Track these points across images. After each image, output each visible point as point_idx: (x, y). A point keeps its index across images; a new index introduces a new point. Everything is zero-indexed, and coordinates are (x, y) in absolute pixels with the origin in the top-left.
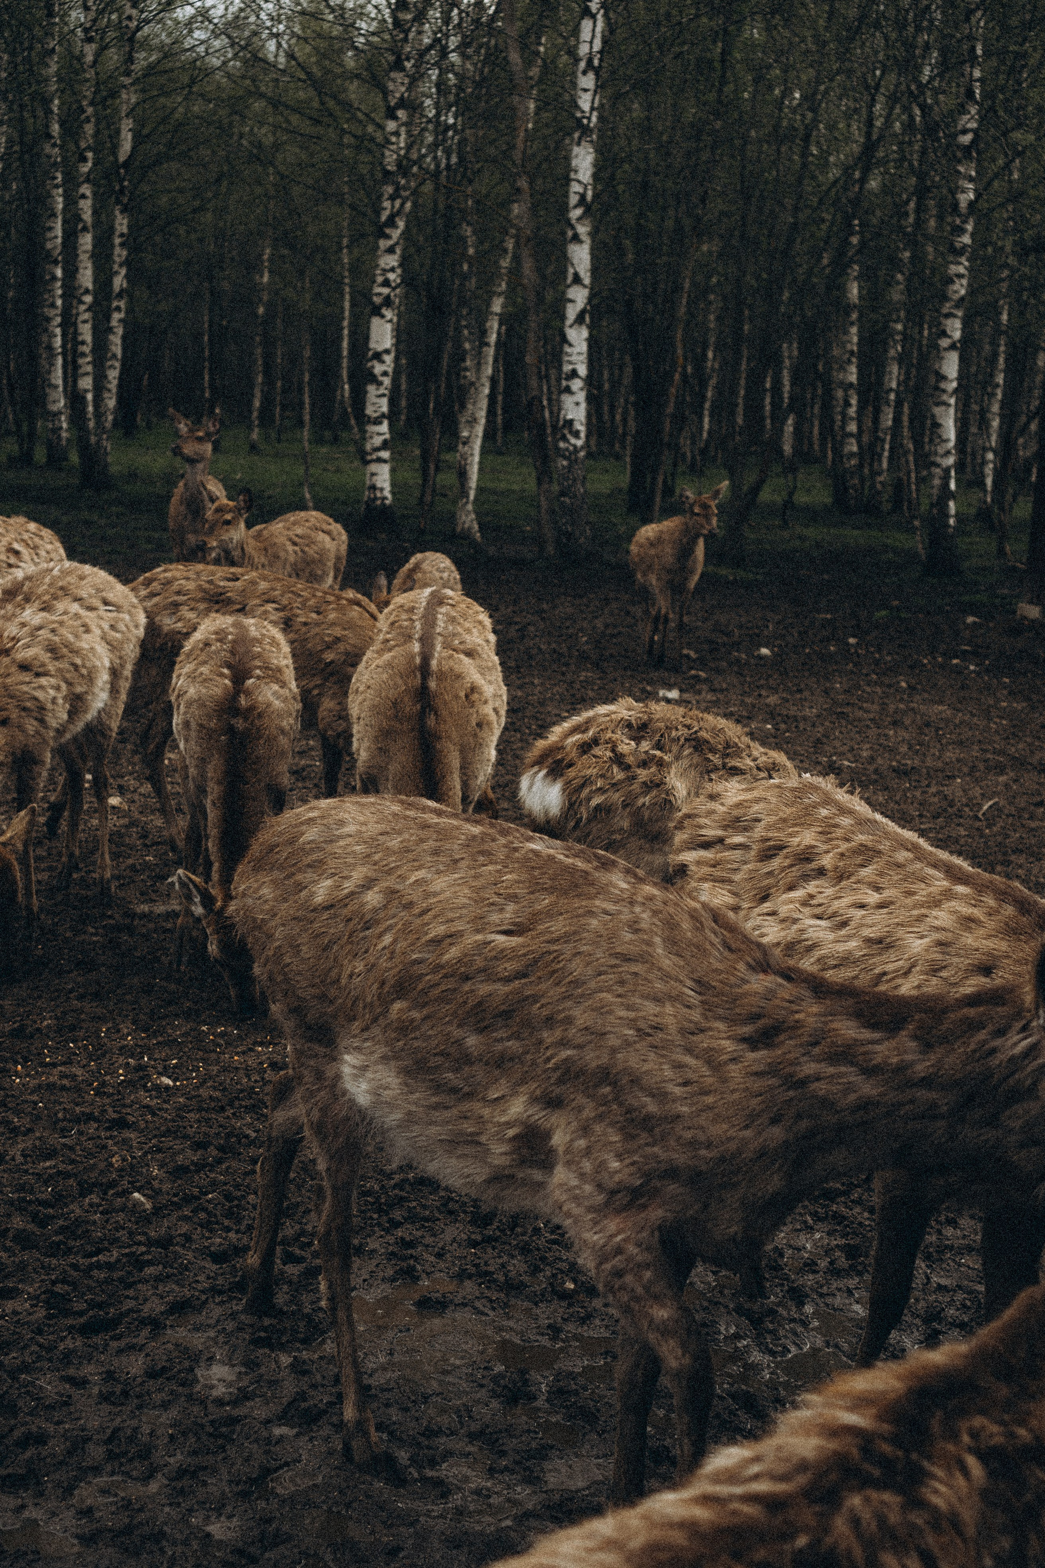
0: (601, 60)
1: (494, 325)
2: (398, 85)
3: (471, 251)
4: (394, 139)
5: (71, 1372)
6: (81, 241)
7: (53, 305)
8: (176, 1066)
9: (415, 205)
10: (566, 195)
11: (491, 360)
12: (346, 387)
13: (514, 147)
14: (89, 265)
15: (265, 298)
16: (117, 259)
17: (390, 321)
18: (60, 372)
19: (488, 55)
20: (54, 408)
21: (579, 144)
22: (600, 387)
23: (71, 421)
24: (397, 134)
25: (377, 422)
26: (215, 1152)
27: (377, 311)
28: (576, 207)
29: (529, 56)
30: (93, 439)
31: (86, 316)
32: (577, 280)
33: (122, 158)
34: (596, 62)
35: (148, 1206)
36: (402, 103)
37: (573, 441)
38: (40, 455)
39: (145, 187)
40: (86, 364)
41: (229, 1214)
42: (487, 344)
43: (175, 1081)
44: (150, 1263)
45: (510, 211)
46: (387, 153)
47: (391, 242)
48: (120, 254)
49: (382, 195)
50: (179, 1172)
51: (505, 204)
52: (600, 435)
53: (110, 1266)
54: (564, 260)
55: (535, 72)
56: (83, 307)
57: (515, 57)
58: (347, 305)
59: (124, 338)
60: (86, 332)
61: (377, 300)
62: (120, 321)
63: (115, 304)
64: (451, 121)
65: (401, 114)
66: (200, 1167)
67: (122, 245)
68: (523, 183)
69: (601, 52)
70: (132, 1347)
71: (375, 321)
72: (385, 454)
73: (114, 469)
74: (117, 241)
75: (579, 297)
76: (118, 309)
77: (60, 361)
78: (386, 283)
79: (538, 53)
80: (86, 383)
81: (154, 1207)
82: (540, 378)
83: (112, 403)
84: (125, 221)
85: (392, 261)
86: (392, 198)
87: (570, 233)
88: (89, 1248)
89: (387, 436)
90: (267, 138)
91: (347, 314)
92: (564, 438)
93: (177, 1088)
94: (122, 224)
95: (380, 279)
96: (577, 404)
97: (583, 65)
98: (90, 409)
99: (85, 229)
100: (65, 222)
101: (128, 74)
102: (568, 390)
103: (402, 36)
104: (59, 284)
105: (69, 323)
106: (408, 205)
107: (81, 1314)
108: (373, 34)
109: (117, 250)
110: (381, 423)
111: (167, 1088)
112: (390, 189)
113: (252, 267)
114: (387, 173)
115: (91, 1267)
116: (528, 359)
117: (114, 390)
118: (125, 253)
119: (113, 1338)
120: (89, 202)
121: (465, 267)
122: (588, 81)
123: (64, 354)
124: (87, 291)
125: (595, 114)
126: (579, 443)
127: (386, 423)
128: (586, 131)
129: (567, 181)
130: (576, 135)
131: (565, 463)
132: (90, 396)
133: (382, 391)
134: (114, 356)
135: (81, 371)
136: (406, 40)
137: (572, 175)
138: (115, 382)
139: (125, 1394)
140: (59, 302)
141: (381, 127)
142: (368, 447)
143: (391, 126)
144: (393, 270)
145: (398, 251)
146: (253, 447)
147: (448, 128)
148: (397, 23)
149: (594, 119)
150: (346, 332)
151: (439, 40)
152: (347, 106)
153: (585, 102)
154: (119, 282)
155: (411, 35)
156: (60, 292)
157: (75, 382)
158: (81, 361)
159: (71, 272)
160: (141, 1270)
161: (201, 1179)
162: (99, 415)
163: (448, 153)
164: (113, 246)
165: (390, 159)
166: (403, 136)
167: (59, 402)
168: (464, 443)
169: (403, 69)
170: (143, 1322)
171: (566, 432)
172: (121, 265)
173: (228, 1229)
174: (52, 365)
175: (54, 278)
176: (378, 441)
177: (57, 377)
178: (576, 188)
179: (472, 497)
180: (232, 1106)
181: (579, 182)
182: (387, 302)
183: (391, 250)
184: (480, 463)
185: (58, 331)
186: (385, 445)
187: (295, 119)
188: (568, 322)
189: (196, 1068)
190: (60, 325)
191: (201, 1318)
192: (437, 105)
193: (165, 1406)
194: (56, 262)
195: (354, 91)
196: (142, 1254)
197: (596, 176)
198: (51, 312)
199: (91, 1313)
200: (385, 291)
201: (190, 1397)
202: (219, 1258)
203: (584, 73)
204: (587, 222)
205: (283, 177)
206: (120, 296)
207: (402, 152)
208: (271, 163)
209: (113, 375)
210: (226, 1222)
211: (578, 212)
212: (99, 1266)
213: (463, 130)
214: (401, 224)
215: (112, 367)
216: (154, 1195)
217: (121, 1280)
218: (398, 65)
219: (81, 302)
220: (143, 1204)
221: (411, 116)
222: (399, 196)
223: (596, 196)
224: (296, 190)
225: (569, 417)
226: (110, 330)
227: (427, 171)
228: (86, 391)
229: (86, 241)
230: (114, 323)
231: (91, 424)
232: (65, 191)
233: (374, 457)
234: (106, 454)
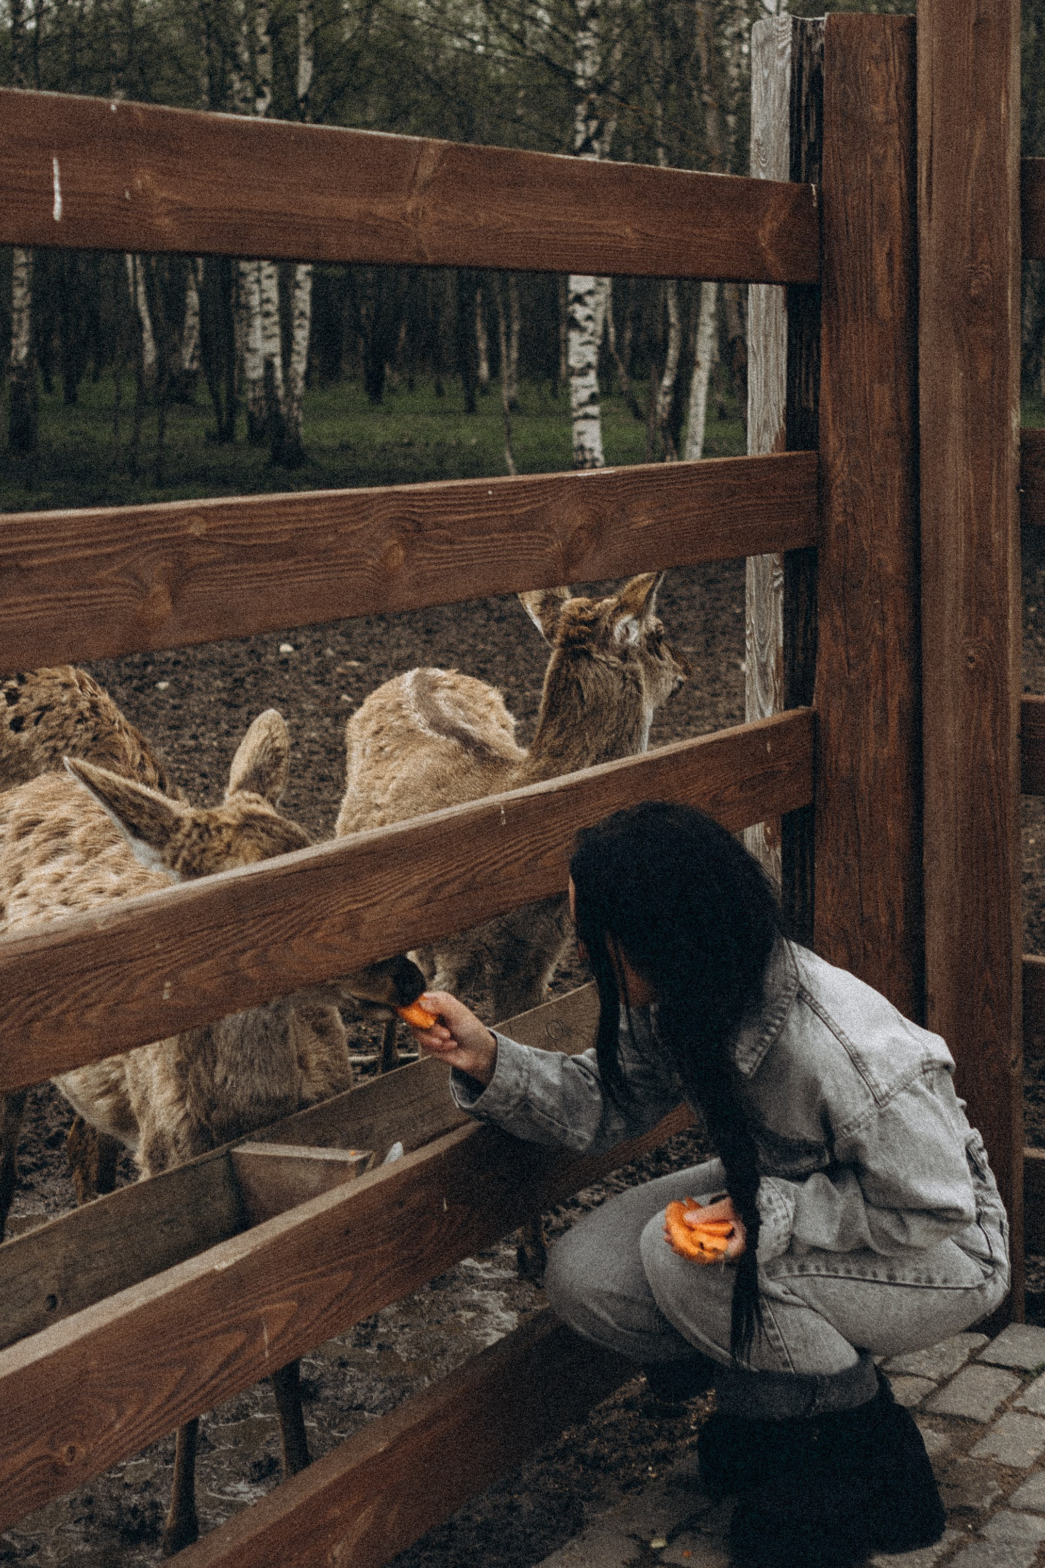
25: (583, 373)
30: (284, 409)
31: (272, 270)
33: (301, 91)
40: (272, 324)
49: (573, 115)
59: (312, 293)
60: (271, 289)
62: (306, 274)
72: (594, 410)
80: (273, 346)
83: (301, 367)
86: (587, 119)
89: (596, 389)
98: (280, 375)
110: (587, 375)
112: (582, 110)
117: (304, 353)
127: (593, 374)
132: (278, 361)
133: (587, 338)
134: (302, 314)
135: (268, 332)
138: (305, 343)
142: (573, 403)
158: (267, 321)
162: (288, 381)
167: (257, 368)
176: (584, 395)
186: (593, 399)
209: (302, 335)
214: (599, 147)
215: (300, 326)
222: (596, 117)
226: (297, 286)
228: (274, 355)
230: (300, 277)
231: (281, 392)
233: (581, 413)
234: (298, 424)
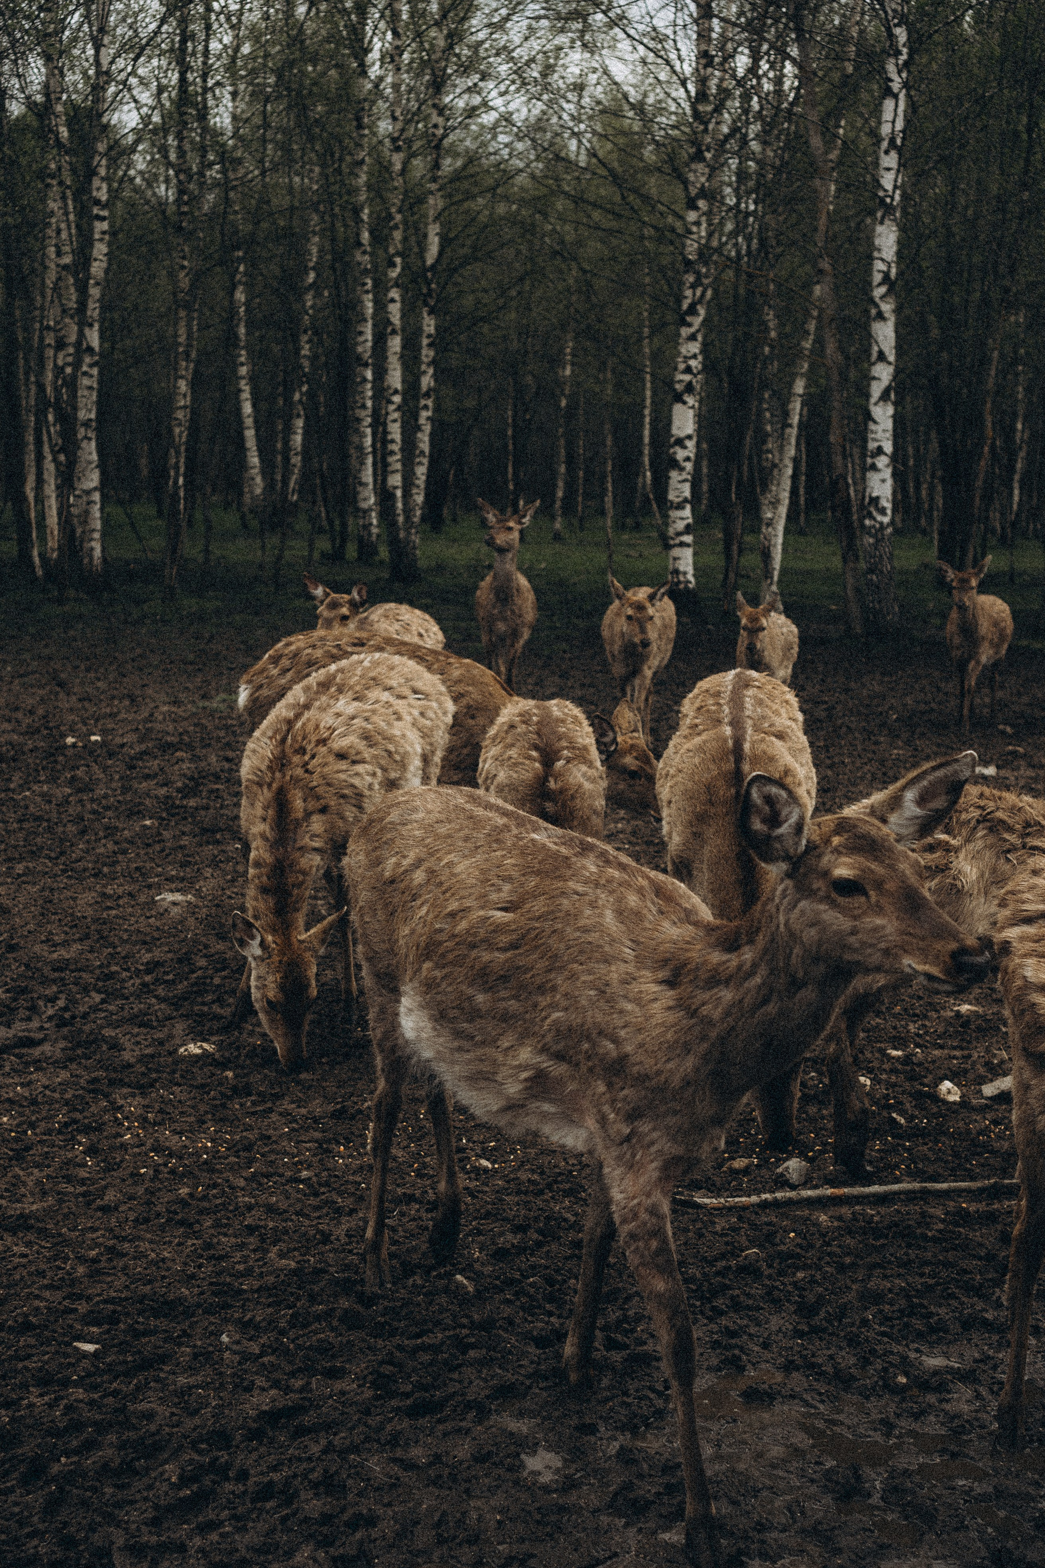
0: (904, 139)
1: (796, 406)
2: (698, 176)
3: (773, 334)
4: (694, 229)
5: (399, 1453)
6: (390, 343)
7: (364, 407)
8: (494, 1149)
9: (716, 292)
10: (870, 275)
11: (793, 441)
12: (648, 474)
13: (816, 229)
14: (399, 367)
15: (567, 392)
16: (425, 360)
17: (693, 407)
18: (370, 470)
19: (787, 142)
20: (364, 505)
21: (882, 223)
22: (905, 464)
23: (382, 516)
24: (698, 223)
25: (680, 506)
26: (535, 1236)
27: (679, 398)
28: (879, 285)
29: (829, 136)
30: (402, 535)
31: (396, 415)
32: (882, 357)
33: (429, 262)
34: (899, 142)
35: (470, 1289)
36: (703, 193)
37: (879, 518)
38: (351, 551)
39: (450, 288)
40: (395, 462)
41: (551, 1299)
42: (790, 426)
43: (493, 1163)
44: (473, 1346)
45: (811, 293)
46: (689, 242)
47: (692, 330)
48: (427, 354)
49: (681, 283)
50: (500, 1254)
51: (807, 286)
52: (906, 512)
53: (435, 1349)
54: (868, 337)
55: (834, 155)
56: (392, 407)
57: (816, 142)
58: (648, 393)
59: (431, 434)
60: (395, 431)
61: (679, 387)
62: (428, 418)
63: (423, 402)
64: (752, 207)
65: (702, 204)
66: (521, 1250)
67: (430, 345)
68: (825, 264)
69: (903, 131)
70: (459, 1430)
71: (678, 408)
72: (688, 539)
73: (422, 563)
74: (425, 342)
75: (884, 374)
76: (426, 407)
77: (370, 460)
78: (688, 370)
79: (836, 136)
80: (395, 480)
81: (477, 1290)
82: (845, 457)
83: (420, 499)
84: (432, 322)
85: (694, 348)
86: (693, 287)
87: (874, 312)
88: (414, 1330)
89: (690, 521)
90: (569, 232)
91: (648, 402)
92: (870, 516)
93: (496, 1171)
94: (429, 325)
95: (682, 366)
96: (883, 481)
97: (885, 144)
98: (400, 505)
99: (394, 332)
100: (374, 325)
101: (434, 179)
102: (874, 467)
103: (702, 127)
104: (369, 386)
105: (379, 423)
106: (709, 293)
107: (407, 1395)
108: (673, 127)
109: (424, 352)
110: (683, 508)
111: (486, 1170)
112: (691, 278)
113: (556, 361)
114: (688, 263)
115: (416, 1350)
116: (832, 439)
117: (422, 486)
118: (432, 353)
119: (439, 1421)
120: (398, 305)
121: (767, 349)
122: (890, 160)
123: (374, 453)
124: (396, 392)
125: (898, 192)
126: (886, 520)
127: (688, 507)
128: (889, 209)
129: (870, 258)
130: (879, 214)
131: (871, 540)
132: (399, 493)
133: (684, 476)
134: (422, 453)
135: (390, 469)
136: (706, 130)
137: (876, 254)
138: (424, 478)
139: (453, 1478)
140: (369, 404)
141: (682, 218)
142: (671, 532)
143: (692, 216)
144: (695, 357)
145: (700, 338)
146: (557, 537)
147: (748, 214)
148: (696, 114)
149: (897, 197)
150: (647, 420)
151: (739, 129)
152: (646, 199)
153: (888, 181)
154: (427, 381)
155: (711, 127)
156: (370, 393)
157: (384, 480)
158: (391, 459)
159: (381, 373)
160: (464, 1353)
161: (522, 1262)
162: (408, 511)
163: (748, 239)
164: (420, 348)
165: (691, 248)
166: (704, 225)
167: (369, 499)
168: (768, 525)
169: (704, 159)
170: (469, 1406)
171: (872, 509)
172: (429, 365)
173: (550, 1314)
174: (362, 463)
175: (365, 380)
176: (680, 525)
177: (368, 475)
178: (880, 266)
179: (776, 578)
180: (551, 1191)
181: (882, 260)
182: (689, 388)
183: (692, 338)
184: (783, 544)
185: (369, 431)
186: (688, 529)
187: (596, 215)
188: (873, 400)
189: (513, 1151)
190: (370, 425)
191: (527, 1404)
192: (736, 191)
193: (492, 1491)
194: (366, 365)
195: (653, 185)
196: (467, 1336)
197: (899, 253)
198: (362, 413)
199: (417, 1395)
200: (687, 378)
201: (516, 1483)
202: (541, 1342)
203: (887, 152)
204: (889, 299)
205: (585, 272)
206: (427, 395)
207: (703, 241)
208: (575, 259)
209: (421, 471)
210: (548, 1306)
211: (883, 290)
212: (424, 1348)
213: (763, 217)
214: (702, 311)
215: (420, 463)
216: (476, 1278)
217: (446, 1362)
218: (698, 157)
219: (390, 402)
220: (466, 1287)
221: (711, 205)
222: (701, 284)
223: (900, 274)
224: (599, 284)
225: (874, 495)
226: (419, 428)
227: (728, 258)
228: (396, 488)
229: (395, 344)
230: (422, 421)
231: (401, 519)
232: (375, 296)
233: (677, 541)
234: (414, 548)
